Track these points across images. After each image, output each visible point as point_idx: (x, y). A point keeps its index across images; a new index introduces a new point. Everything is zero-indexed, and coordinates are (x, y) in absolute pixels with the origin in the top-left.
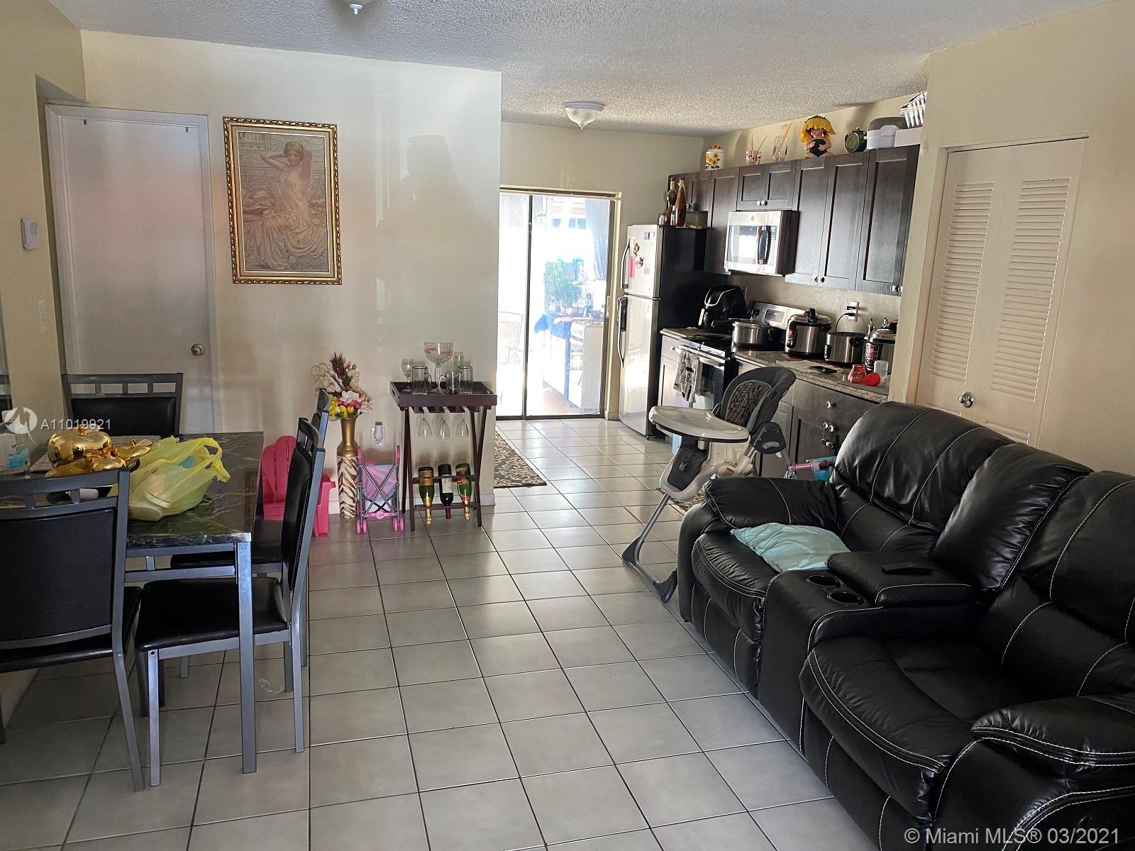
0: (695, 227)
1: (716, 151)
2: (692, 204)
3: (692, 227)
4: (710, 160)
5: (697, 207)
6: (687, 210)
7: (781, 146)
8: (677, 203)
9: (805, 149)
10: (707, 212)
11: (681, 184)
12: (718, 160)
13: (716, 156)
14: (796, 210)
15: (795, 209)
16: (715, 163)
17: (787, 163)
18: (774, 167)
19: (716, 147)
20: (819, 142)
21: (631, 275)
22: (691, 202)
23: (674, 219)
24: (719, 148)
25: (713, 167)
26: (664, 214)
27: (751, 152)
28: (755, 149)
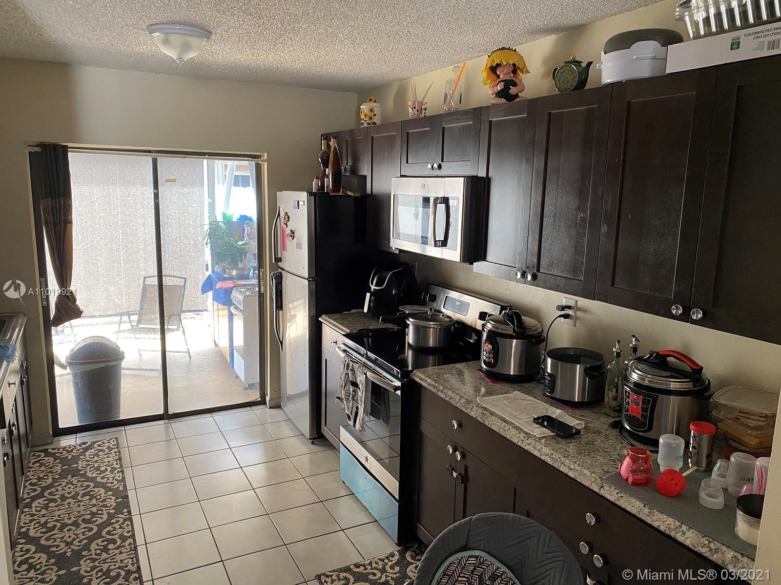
0: (352, 194)
1: (372, 104)
2: (348, 167)
3: (349, 193)
4: (366, 116)
5: (354, 170)
6: (343, 174)
7: (453, 92)
8: (330, 166)
9: (490, 93)
10: (366, 176)
11: (332, 143)
12: (375, 115)
13: (372, 110)
14: (484, 175)
15: (482, 174)
16: (371, 118)
17: (466, 113)
18: (448, 118)
19: (371, 100)
20: (509, 83)
21: (284, 248)
22: (346, 165)
23: (329, 182)
24: (375, 102)
25: (369, 124)
26: (317, 178)
27: (414, 102)
28: (420, 99)
